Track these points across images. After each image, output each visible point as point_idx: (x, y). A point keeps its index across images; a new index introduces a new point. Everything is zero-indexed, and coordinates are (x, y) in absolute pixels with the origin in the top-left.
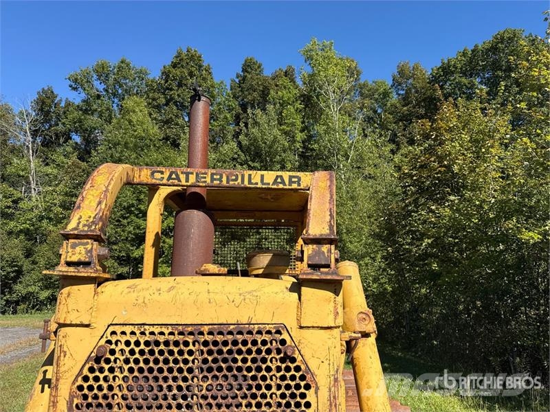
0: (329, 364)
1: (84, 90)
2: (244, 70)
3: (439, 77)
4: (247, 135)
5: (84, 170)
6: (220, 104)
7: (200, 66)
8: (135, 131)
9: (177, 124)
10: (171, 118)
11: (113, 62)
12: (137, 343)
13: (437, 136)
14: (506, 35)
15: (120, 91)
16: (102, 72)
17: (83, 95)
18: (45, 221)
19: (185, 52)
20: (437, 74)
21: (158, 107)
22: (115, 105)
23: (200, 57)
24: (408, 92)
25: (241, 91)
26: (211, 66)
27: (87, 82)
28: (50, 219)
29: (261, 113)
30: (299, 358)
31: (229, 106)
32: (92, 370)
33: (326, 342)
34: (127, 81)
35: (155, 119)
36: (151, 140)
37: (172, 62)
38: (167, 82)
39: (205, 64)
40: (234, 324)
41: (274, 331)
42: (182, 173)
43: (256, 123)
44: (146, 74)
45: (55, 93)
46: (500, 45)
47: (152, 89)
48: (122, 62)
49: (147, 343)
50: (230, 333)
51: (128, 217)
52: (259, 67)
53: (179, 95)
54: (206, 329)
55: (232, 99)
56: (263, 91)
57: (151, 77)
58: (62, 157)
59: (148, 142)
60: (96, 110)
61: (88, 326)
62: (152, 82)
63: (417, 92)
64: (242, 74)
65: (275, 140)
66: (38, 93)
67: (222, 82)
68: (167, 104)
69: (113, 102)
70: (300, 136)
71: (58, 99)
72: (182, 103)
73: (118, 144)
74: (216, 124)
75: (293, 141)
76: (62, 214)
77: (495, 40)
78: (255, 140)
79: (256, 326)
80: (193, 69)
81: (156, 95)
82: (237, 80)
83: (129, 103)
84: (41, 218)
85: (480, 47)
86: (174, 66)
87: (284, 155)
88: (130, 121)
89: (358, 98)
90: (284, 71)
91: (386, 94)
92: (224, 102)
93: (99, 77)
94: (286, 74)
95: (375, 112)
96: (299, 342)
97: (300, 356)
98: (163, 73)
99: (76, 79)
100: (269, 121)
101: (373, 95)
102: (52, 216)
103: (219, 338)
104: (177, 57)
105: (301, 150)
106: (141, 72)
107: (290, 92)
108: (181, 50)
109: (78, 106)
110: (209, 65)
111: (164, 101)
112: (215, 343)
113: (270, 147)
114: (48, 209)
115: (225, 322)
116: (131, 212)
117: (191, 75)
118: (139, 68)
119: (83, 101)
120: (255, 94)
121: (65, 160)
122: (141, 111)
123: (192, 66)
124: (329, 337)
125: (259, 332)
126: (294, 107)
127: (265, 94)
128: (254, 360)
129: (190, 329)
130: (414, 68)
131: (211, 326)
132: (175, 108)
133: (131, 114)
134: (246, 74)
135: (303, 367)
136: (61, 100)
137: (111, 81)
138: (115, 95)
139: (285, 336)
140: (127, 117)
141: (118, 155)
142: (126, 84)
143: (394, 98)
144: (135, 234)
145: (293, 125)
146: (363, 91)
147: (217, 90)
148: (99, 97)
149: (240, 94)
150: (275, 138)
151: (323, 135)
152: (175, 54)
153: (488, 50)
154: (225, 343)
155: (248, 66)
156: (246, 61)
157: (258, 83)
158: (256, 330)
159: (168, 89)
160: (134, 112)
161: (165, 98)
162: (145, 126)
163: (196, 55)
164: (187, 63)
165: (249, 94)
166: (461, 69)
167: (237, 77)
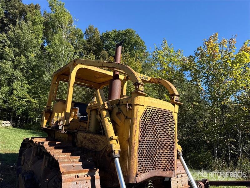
3: (104, 38)
12: (151, 111)
14: (130, 31)
20: (104, 36)
32: (144, 116)
41: (171, 112)
46: (127, 34)
49: (153, 111)
50: (165, 111)
61: (143, 106)
70: (40, 42)
77: (126, 31)
85: (121, 32)
91: (81, 36)
94: (35, 7)
96: (174, 115)
97: (174, 118)
101: (76, 34)
105: (39, 49)
112: (163, 113)
125: (169, 112)
128: (168, 118)
129: (160, 109)
130: (95, 29)
143: (84, 39)
145: (38, 35)
153: (123, 34)
166: (113, 37)
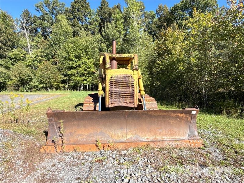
1: (41, 11)
3: (173, 11)
4: (105, 32)
5: (46, 43)
7: (85, 3)
8: (63, 29)
9: (78, 26)
10: (76, 24)
13: (165, 38)
16: (47, 4)
17: (41, 13)
20: (172, 9)
21: (70, 19)
22: (53, 18)
24: (161, 16)
25: (101, 13)
27: (42, 8)
29: (109, 24)
31: (97, 19)
32: (111, 79)
33: (136, 77)
35: (70, 24)
36: (69, 32)
38: (73, 9)
39: (87, 2)
43: (108, 28)
44: (65, 5)
47: (68, 12)
49: (117, 76)
50: (126, 75)
51: (65, 61)
52: (107, 4)
53: (78, 15)
55: (98, 17)
56: (109, 14)
57: (66, 7)
58: (38, 39)
59: (68, 33)
60: (46, 20)
62: (67, 9)
63: (164, 16)
64: (101, 6)
65: (115, 34)
66: (23, 11)
67: (94, 10)
68: (74, 18)
69: (53, 16)
70: (123, 32)
71: (30, 14)
72: (80, 18)
73: (58, 34)
74: (92, 26)
75: (120, 34)
78: (108, 34)
80: (83, 4)
81: (69, 14)
82: (99, 9)
86: (75, 2)
87: (117, 40)
88: (61, 25)
89: (144, 18)
90: (117, 6)
91: (153, 17)
92: (95, 18)
93: (46, 6)
95: (149, 23)
98: (71, 5)
99: (38, 7)
100: (113, 27)
101: (149, 17)
105: (123, 37)
106: (62, 4)
107: (119, 15)
109: (39, 17)
113: (113, 37)
114: (36, 58)
116: (66, 59)
117: (82, 6)
118: (61, 2)
119: (41, 16)
120: (106, 15)
121: (39, 40)
122: (64, 21)
126: (121, 21)
128: (128, 78)
130: (164, 7)
132: (77, 20)
135: (134, 79)
136: (32, 15)
137: (51, 7)
138: (53, 13)
139: (132, 76)
140: (60, 23)
141: (58, 38)
142: (57, 9)
143: (156, 19)
144: (68, 67)
145: (121, 28)
146: (146, 15)
147: (92, 13)
148: (47, 14)
151: (131, 33)
155: (103, 3)
156: (102, 1)
157: (107, 10)
158: (129, 75)
159: (74, 12)
160: (62, 21)
161: (73, 16)
162: (66, 27)
164: (80, 1)
165: (104, 15)
166: (181, 8)
167: (99, 7)
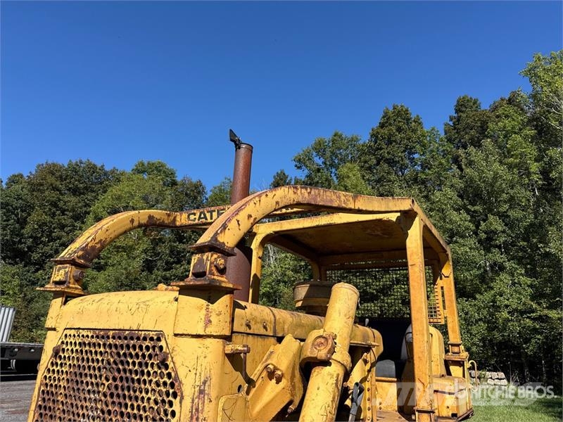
0: (196, 374)
1: (307, 167)
2: (457, 111)
4: (462, 177)
6: (432, 151)
7: (408, 120)
9: (389, 181)
10: (383, 176)
11: (328, 137)
12: (75, 344)
15: (336, 161)
16: (320, 148)
17: (306, 172)
18: (281, 284)
19: (391, 109)
21: (370, 168)
22: (333, 175)
23: (407, 110)
25: (457, 133)
26: (420, 117)
27: (309, 159)
28: (285, 282)
29: (474, 150)
30: (171, 365)
31: (443, 151)
32: (52, 364)
33: (196, 351)
34: (341, 151)
37: (380, 123)
38: (376, 143)
39: (413, 116)
40: (128, 330)
41: (155, 338)
42: (208, 212)
44: (357, 140)
45: (286, 174)
47: (364, 153)
48: (335, 136)
49: (80, 344)
50: (126, 338)
52: (475, 103)
53: (388, 153)
54: (111, 333)
55: (446, 143)
56: (481, 127)
57: (361, 142)
60: (318, 182)
61: (55, 329)
62: (363, 146)
64: (456, 115)
66: (274, 177)
67: (433, 129)
68: (378, 163)
69: (331, 172)
71: (289, 179)
72: (393, 159)
74: (430, 172)
75: (528, 173)
76: (293, 277)
78: (472, 180)
79: (143, 332)
80: (401, 124)
81: (367, 157)
82: (451, 123)
83: (344, 170)
84: (279, 282)
86: (382, 126)
87: (511, 192)
90: (507, 98)
92: (438, 148)
93: (318, 152)
94: (510, 101)
96: (173, 350)
97: (172, 363)
98: (371, 136)
99: (300, 160)
100: (488, 157)
102: (286, 279)
103: (118, 342)
104: (384, 117)
105: (540, 182)
106: (352, 140)
107: (514, 120)
108: (387, 109)
109: (304, 182)
110: (418, 116)
111: (375, 161)
112: (116, 346)
114: (284, 274)
115: (122, 328)
117: (399, 130)
118: (350, 136)
119: (307, 176)
120: (473, 132)
122: (354, 175)
123: (399, 122)
124: (201, 346)
125: (145, 339)
126: (520, 135)
127: (483, 129)
128: (140, 364)
129: (102, 333)
131: (114, 331)
132: (386, 165)
133: (345, 179)
134: (460, 114)
135: (173, 374)
136: (291, 179)
137: (328, 154)
138: (332, 165)
139: (163, 343)
140: (342, 183)
142: (340, 154)
145: (523, 155)
147: (428, 139)
148: (318, 170)
149: (456, 136)
150: (496, 174)
152: (382, 114)
154: (122, 346)
155: (461, 106)
156: (458, 101)
157: (474, 120)
158: (143, 336)
159: (378, 149)
160: (348, 177)
161: (376, 158)
163: (402, 110)
164: (395, 120)
165: (466, 133)
167: (451, 120)
